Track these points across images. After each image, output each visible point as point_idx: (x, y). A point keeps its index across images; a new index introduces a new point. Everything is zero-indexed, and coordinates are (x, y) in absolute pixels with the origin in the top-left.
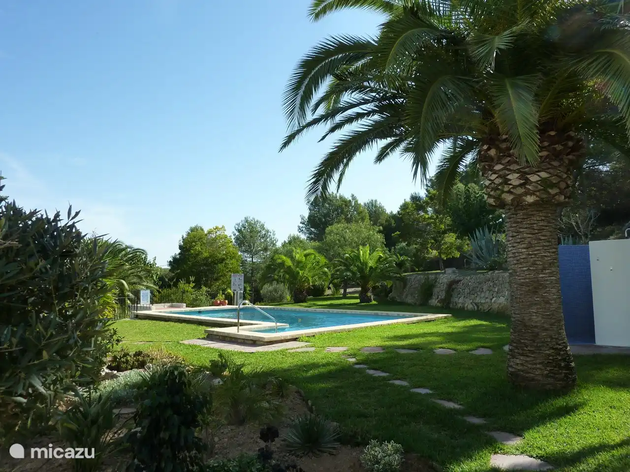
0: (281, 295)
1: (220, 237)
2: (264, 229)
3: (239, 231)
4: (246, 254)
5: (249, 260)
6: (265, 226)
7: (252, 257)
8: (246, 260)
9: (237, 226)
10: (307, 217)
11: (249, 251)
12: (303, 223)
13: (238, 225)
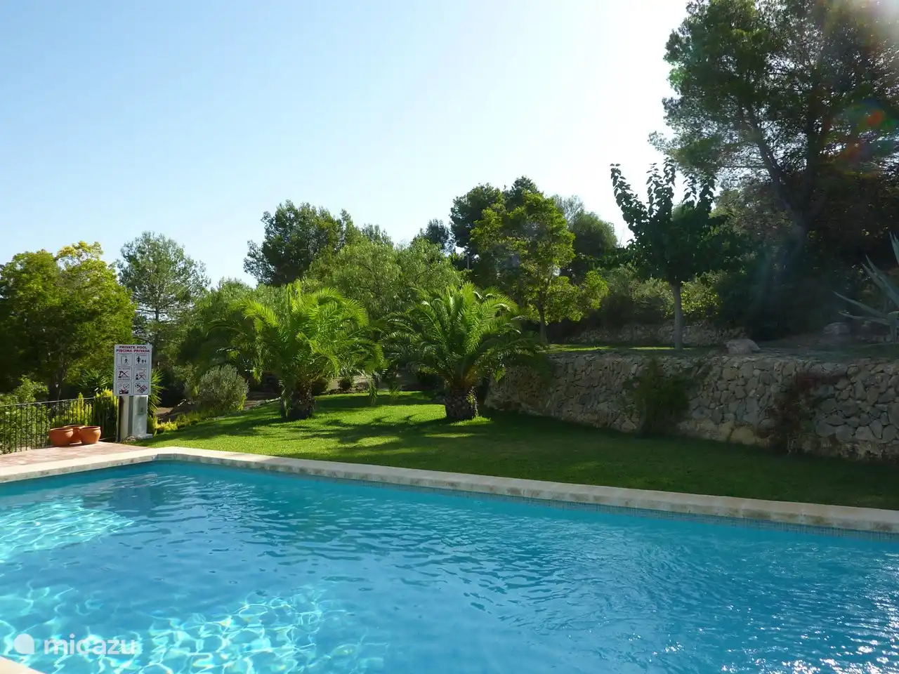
0: (229, 392)
1: (88, 267)
2: (182, 259)
3: (131, 259)
4: (144, 306)
5: (151, 316)
6: (184, 254)
7: (157, 313)
8: (145, 318)
9: (126, 249)
10: (260, 246)
11: (151, 298)
12: (253, 256)
13: (129, 246)
